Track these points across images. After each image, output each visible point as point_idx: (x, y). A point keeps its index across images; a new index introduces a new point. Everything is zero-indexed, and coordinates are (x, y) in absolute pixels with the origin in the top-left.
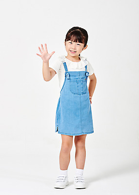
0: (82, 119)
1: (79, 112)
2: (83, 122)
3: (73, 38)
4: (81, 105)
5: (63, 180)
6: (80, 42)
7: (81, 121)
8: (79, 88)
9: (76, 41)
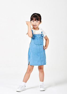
0: (41, 57)
1: (39, 54)
5: (21, 88)
6: (38, 20)
7: (40, 58)
8: (38, 42)
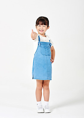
2: (48, 73)
3: (40, 23)
4: (47, 62)
6: (45, 24)
8: (46, 52)
9: (42, 24)
